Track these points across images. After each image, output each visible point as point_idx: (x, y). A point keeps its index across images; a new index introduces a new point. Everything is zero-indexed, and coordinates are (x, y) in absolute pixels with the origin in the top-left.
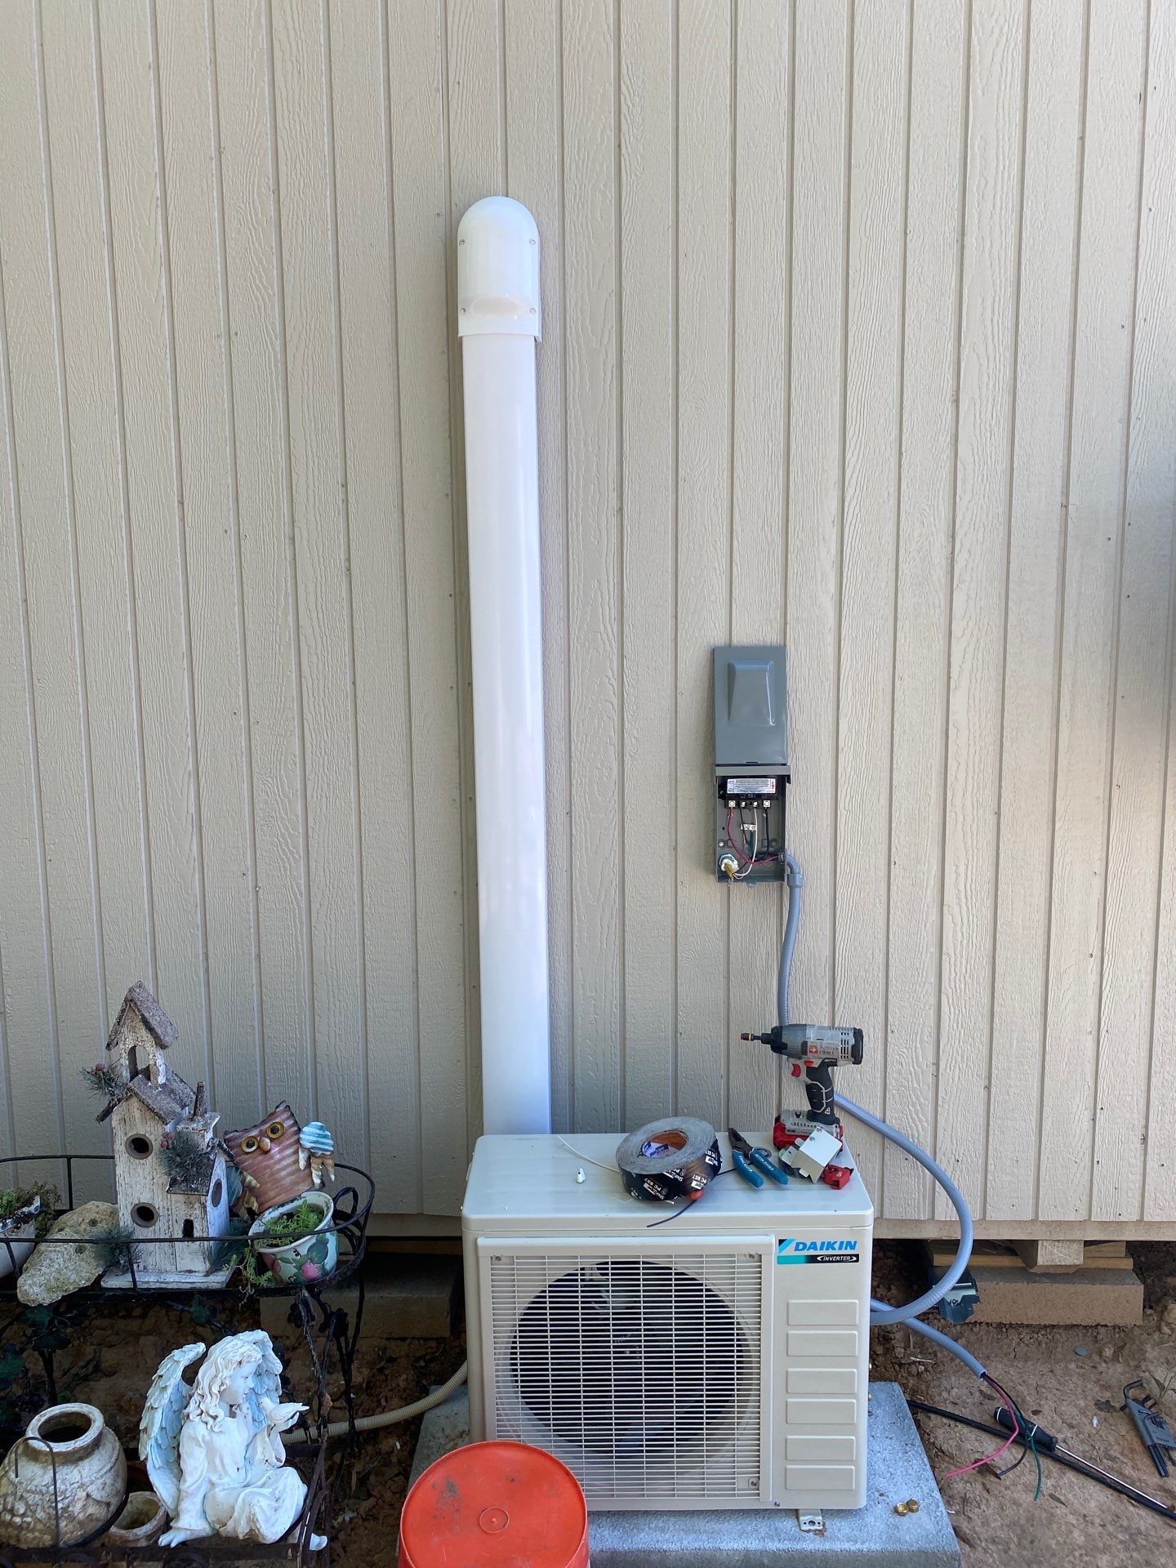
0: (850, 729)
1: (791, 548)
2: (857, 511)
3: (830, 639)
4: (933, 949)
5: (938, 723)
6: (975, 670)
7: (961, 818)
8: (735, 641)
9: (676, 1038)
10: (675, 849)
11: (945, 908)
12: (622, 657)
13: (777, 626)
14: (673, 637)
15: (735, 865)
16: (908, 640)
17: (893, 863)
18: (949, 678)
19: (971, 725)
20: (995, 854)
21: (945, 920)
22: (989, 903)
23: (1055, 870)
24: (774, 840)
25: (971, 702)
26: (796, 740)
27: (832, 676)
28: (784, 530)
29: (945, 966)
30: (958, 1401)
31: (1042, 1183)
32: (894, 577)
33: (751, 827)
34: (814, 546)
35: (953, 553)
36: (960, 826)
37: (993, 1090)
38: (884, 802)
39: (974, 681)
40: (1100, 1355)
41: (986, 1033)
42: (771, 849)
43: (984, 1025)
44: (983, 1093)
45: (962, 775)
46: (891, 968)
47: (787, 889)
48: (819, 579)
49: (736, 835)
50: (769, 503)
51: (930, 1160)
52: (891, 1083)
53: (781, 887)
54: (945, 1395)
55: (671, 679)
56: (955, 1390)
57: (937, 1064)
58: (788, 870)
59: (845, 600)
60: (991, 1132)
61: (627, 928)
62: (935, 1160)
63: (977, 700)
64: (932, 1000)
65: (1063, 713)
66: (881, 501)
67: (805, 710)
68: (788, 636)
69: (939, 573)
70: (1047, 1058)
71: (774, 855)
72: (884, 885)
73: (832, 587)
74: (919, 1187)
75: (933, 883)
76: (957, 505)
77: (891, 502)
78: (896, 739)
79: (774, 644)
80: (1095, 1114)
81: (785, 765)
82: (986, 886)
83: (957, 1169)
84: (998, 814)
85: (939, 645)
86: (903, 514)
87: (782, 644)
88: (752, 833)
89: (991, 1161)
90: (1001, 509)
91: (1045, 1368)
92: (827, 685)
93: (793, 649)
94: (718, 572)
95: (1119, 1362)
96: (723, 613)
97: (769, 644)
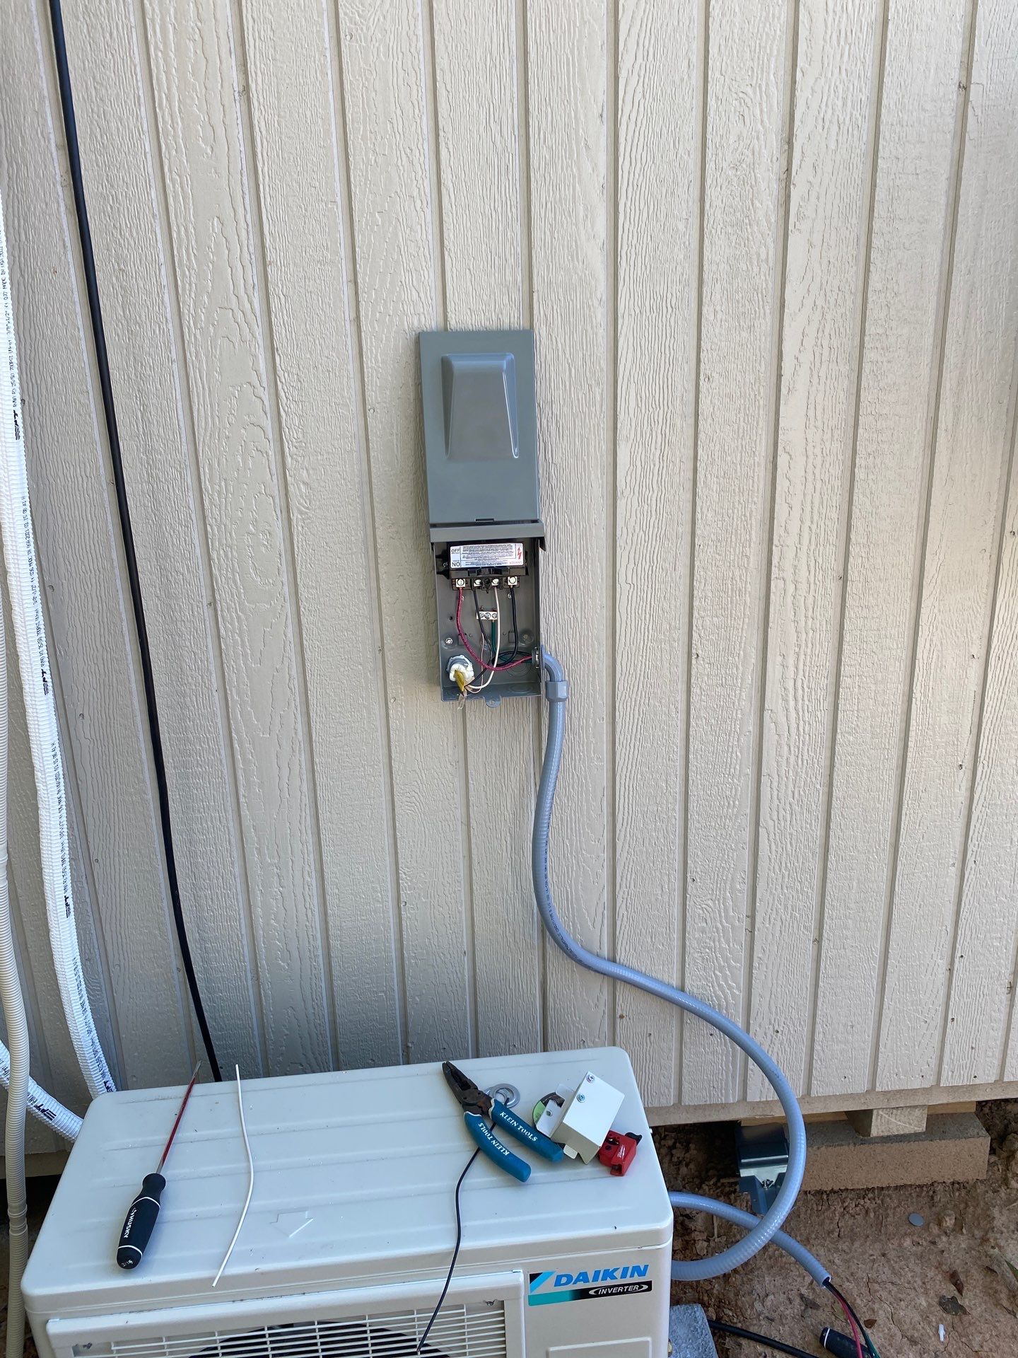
0: (632, 463)
1: (534, 162)
2: (639, 96)
3: (601, 315)
4: (749, 771)
5: (763, 448)
6: (818, 364)
7: (791, 589)
8: (453, 324)
9: (399, 908)
10: (382, 650)
11: (767, 714)
12: (272, 350)
13: (518, 296)
14: (353, 315)
15: (468, 672)
16: (719, 316)
17: (694, 657)
18: (779, 376)
19: (810, 448)
20: (837, 636)
21: (765, 731)
22: (827, 704)
23: (919, 655)
24: (525, 632)
25: (811, 413)
26: (554, 482)
27: (604, 376)
28: (523, 131)
29: (765, 790)
30: (775, 1315)
31: (882, 1049)
32: (697, 211)
33: (491, 616)
34: (571, 157)
35: (789, 170)
36: (789, 599)
37: (825, 943)
38: (683, 570)
39: (815, 381)
40: (940, 1224)
41: (817, 873)
42: (521, 645)
43: (815, 864)
44: (811, 947)
45: (794, 527)
46: (691, 799)
47: (545, 703)
48: (581, 215)
49: (469, 627)
50: (495, 80)
51: (741, 1034)
52: (692, 944)
53: (539, 700)
54: (758, 1306)
55: (355, 385)
56: (771, 1297)
57: (752, 917)
58: (545, 676)
59: (623, 252)
60: (820, 994)
61: (317, 768)
62: (748, 1031)
63: (819, 408)
64: (747, 836)
65: (942, 425)
66: (677, 79)
67: (566, 432)
68: (536, 312)
69: (767, 204)
70: (896, 900)
71: (527, 653)
72: (681, 687)
73: (602, 226)
74: (727, 1066)
75: (751, 678)
76: (798, 86)
77: (693, 81)
78: (701, 476)
79: (515, 326)
80: (952, 963)
81: (535, 521)
82: (824, 682)
83: (776, 1042)
84: (844, 579)
85: (766, 324)
86: (712, 102)
87: (527, 326)
88: (494, 624)
89: (819, 1028)
90: (865, 93)
91: (874, 1251)
92: (597, 391)
93: (544, 334)
94: (418, 203)
95: (962, 1234)
96: (430, 276)
97: (506, 327)
